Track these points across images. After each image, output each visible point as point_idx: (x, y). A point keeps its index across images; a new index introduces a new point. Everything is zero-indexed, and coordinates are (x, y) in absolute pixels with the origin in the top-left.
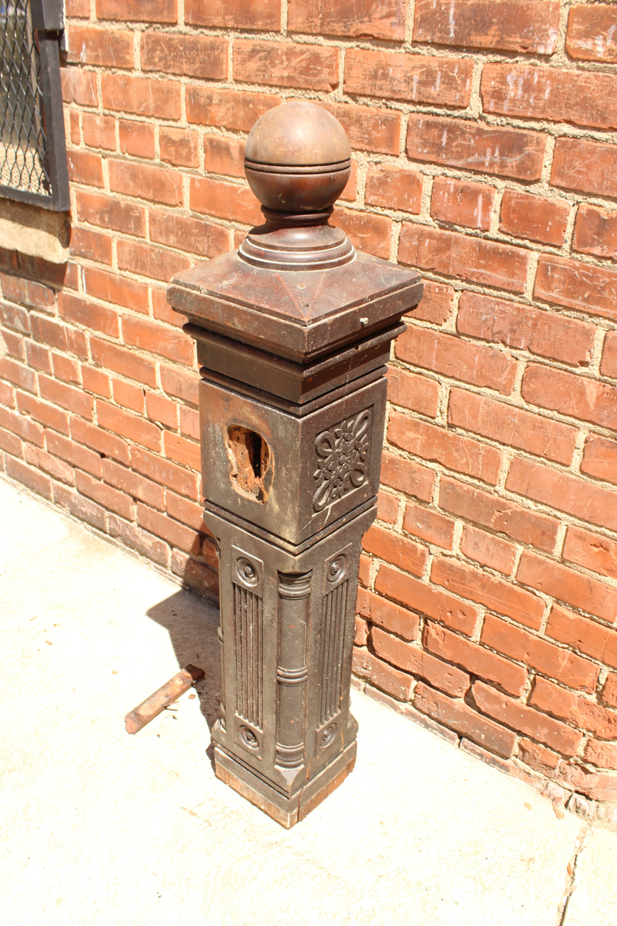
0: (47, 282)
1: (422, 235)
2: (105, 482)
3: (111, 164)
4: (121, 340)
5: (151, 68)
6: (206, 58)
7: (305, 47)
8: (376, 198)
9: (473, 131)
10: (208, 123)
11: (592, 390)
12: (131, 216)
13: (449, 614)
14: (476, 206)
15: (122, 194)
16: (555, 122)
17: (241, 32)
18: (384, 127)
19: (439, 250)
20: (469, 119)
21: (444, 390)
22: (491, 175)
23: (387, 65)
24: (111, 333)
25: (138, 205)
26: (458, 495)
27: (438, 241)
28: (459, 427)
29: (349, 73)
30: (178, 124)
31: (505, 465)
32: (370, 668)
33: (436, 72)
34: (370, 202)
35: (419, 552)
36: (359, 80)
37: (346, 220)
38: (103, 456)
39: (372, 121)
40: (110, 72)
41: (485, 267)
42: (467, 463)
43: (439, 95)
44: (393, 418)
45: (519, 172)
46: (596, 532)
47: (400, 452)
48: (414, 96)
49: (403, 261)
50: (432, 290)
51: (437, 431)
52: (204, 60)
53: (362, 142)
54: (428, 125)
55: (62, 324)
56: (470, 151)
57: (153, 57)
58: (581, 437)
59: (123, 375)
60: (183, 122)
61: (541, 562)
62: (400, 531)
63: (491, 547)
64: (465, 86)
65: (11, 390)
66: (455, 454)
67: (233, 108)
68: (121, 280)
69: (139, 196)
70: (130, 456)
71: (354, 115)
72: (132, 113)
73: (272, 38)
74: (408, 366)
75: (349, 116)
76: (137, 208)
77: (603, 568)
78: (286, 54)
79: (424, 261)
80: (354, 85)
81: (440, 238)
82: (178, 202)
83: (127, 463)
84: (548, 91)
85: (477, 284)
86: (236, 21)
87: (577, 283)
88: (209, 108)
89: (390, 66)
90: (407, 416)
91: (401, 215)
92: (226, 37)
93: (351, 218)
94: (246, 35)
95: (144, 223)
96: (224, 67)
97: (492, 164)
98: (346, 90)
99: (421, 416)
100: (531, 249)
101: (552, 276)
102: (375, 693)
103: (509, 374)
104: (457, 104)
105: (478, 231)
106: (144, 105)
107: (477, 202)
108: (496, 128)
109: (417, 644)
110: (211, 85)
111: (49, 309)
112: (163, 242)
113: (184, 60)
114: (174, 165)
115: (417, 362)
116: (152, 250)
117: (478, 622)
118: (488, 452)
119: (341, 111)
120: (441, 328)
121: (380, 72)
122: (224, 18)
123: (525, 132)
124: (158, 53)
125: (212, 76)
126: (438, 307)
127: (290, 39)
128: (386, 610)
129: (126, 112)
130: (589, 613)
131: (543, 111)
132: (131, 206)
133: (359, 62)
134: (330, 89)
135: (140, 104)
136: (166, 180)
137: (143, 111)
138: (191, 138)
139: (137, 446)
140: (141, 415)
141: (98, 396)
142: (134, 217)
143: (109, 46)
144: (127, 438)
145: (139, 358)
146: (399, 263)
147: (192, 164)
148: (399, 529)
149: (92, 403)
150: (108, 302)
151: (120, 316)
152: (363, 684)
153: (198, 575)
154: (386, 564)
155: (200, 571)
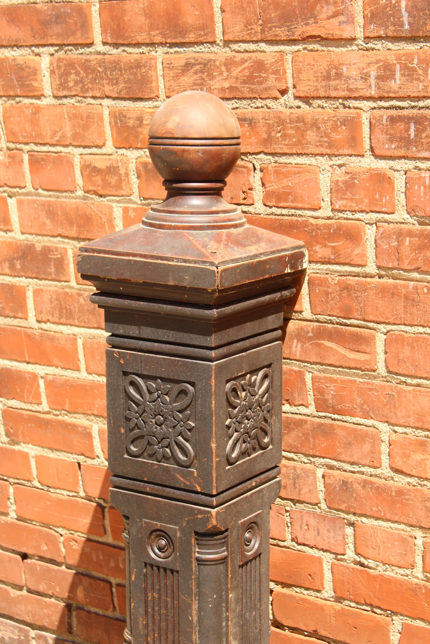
1: (400, 235)
2: (29, 591)
3: (20, 203)
4: (45, 406)
5: (65, 93)
6: (131, 77)
7: (246, 55)
8: (344, 202)
10: (139, 146)
12: (49, 258)
15: (37, 235)
17: (170, 47)
18: (344, 128)
19: (421, 248)
23: (340, 64)
24: (30, 400)
25: (58, 246)
27: (419, 237)
29: (299, 77)
30: (103, 151)
33: (394, 65)
34: (337, 207)
36: (310, 83)
37: (313, 230)
38: (25, 556)
39: (330, 123)
40: (13, 102)
43: (400, 88)
44: (394, 441)
47: (409, 479)
48: (373, 92)
49: (383, 265)
50: (419, 291)
52: (129, 79)
53: (322, 146)
54: (392, 120)
57: (66, 82)
59: (49, 448)
60: (109, 147)
62: (421, 576)
64: (427, 75)
68: (42, 335)
69: (60, 235)
70: (63, 550)
71: (309, 119)
72: (44, 144)
73: (207, 50)
74: (403, 379)
75: (303, 121)
76: (57, 249)
78: (225, 64)
79: (406, 262)
80: (306, 89)
81: (423, 234)
83: (60, 560)
86: (164, 36)
88: (139, 130)
89: (343, 64)
90: (410, 436)
91: (374, 216)
92: (153, 53)
93: (318, 227)
94: (177, 49)
95: (68, 264)
96: (154, 84)
98: (297, 94)
104: (422, 94)
106: (59, 134)
110: (139, 104)
113: (105, 82)
114: (101, 196)
115: (413, 372)
116: (80, 295)
119: (294, 117)
121: (333, 72)
122: (149, 34)
124: (73, 76)
125: (140, 96)
127: (227, 49)
129: (36, 144)
132: (49, 247)
133: (309, 64)
134: (279, 95)
135: (54, 133)
136: (93, 213)
137: (58, 141)
138: (120, 164)
139: (72, 534)
140: (75, 494)
141: (16, 481)
142: (54, 259)
143: (11, 75)
144: (58, 527)
145: (70, 424)
146: (379, 267)
147: (124, 193)
148: (418, 571)
149: (7, 491)
150: (25, 364)
151: (42, 377)
154: (409, 621)
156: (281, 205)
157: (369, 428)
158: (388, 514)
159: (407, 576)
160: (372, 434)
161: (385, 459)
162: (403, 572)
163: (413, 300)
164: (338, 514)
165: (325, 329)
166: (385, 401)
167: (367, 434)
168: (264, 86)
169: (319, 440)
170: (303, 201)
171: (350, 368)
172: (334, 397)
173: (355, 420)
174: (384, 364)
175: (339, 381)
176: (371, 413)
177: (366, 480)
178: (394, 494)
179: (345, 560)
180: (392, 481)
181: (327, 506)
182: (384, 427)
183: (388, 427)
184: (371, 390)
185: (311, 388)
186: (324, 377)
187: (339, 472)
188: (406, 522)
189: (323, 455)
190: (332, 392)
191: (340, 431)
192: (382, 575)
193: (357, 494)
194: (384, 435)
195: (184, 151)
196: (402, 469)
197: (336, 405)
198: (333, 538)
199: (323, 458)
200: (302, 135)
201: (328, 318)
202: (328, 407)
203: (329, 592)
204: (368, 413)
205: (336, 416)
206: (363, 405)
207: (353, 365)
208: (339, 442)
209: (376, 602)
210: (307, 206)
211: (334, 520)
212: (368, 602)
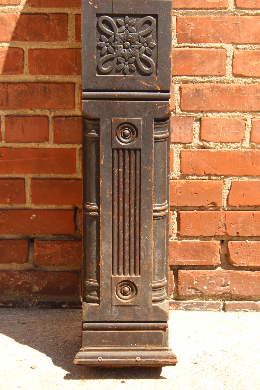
32: (229, 283)
44: (236, 55)
47: (246, 80)
62: (248, 146)
74: (246, 11)
90: (248, 50)
102: (236, 304)
115: (254, 6)
128: (240, 220)
148: (246, 144)
152: (222, 303)
153: (26, 283)
154: (237, 179)
155: (28, 278)
157: (218, 49)
158: (228, 107)
159: (237, 148)
160: (221, 53)
161: (229, 69)
162: (235, 146)
164: (189, 114)
166: (232, 28)
167: (217, 54)
169: (179, 64)
171: (207, 9)
172: (193, 31)
173: (208, 45)
174: (233, 3)
175: (198, 19)
176: (221, 39)
177: (214, 86)
178: (234, 92)
179: (191, 146)
180: (232, 84)
181: (182, 110)
182: (230, 47)
183: (232, 46)
184: (222, 22)
185: (175, 27)
186: (187, 18)
187: (192, 84)
188: (241, 109)
189: (181, 74)
190: (192, 28)
191: (196, 54)
192: (220, 151)
193: (206, 97)
194: (230, 52)
196: (241, 73)
197: (193, 37)
198: (184, 132)
199: (180, 76)
202: (187, 39)
203: (176, 172)
204: (218, 38)
205: (193, 45)
206: (215, 33)
207: (210, 6)
208: (195, 62)
209: (214, 171)
211: (185, 120)
212: (207, 173)
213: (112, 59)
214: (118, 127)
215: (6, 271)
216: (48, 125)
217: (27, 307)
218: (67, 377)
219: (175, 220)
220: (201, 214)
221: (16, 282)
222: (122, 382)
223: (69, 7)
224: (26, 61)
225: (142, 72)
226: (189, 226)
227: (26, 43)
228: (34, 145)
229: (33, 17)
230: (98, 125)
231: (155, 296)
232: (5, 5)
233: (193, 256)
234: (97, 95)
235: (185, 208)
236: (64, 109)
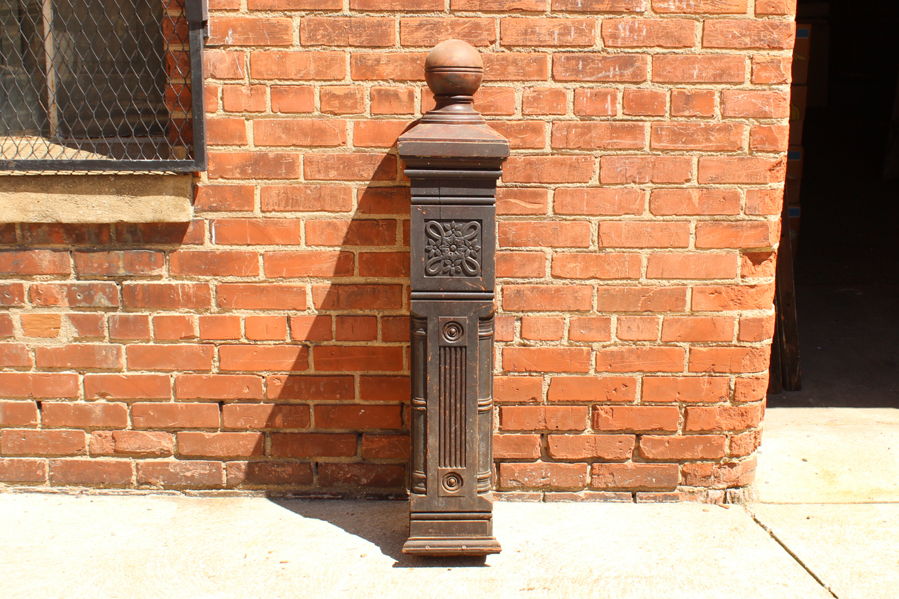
0: (153, 247)
1: (569, 128)
2: (225, 430)
3: (257, 124)
4: (261, 277)
5: (312, 43)
6: (373, 32)
7: (466, 20)
8: (532, 109)
9: (600, 58)
10: (374, 78)
11: (695, 195)
12: (281, 164)
13: (614, 392)
14: (607, 102)
15: (270, 146)
16: (651, 47)
17: (406, 13)
18: (535, 64)
19: (582, 134)
20: (596, 52)
21: (594, 225)
22: (613, 82)
23: (534, 26)
24: (247, 274)
25: (290, 153)
26: (613, 296)
27: (581, 129)
28: (608, 247)
29: (504, 33)
30: (343, 82)
31: (645, 262)
32: (549, 475)
33: (570, 27)
34: (527, 113)
35: (585, 352)
36: (513, 37)
37: (508, 128)
39: (525, 62)
40: (261, 50)
41: (617, 138)
42: (617, 270)
43: (574, 40)
44: (555, 258)
45: (633, 78)
46: (711, 284)
47: (564, 281)
48: (556, 43)
49: (556, 147)
50: (579, 161)
51: (592, 256)
52: (371, 34)
53: (518, 75)
54: (568, 59)
55: (174, 282)
56: (599, 70)
57: (315, 35)
58: (692, 226)
59: (261, 310)
60: (348, 80)
61: (677, 321)
62: (566, 344)
63: (640, 325)
64: (591, 33)
65: (76, 378)
66: (607, 267)
67: (400, 65)
68: (265, 222)
69: (294, 145)
70: (264, 389)
71: (510, 59)
72: (288, 80)
73: (436, 15)
74: (564, 217)
75: (506, 60)
76: (289, 155)
77: (720, 306)
78: (450, 25)
79: (572, 144)
80: (510, 40)
81: (583, 127)
82: (341, 143)
84: (645, 31)
85: (612, 150)
86: (403, 6)
87: (676, 135)
89: (537, 26)
90: (566, 253)
91: (552, 117)
92: (392, 17)
94: (412, 14)
95: (298, 166)
96: (392, 37)
97: (614, 76)
98: (502, 44)
99: (577, 249)
100: (645, 121)
101: (661, 134)
102: (555, 495)
103: (640, 201)
104: (587, 44)
105: (609, 117)
106: (304, 72)
107: (607, 100)
108: (614, 55)
109: (588, 432)
110: (377, 51)
111: (155, 273)
112: (321, 178)
113: (350, 35)
114: (336, 115)
115: (572, 212)
116: (306, 188)
117: (637, 387)
118: (632, 257)
119: (499, 58)
120: (587, 185)
121: (529, 30)
122: (391, 4)
123: (633, 55)
124: (321, 32)
125: (379, 45)
126: (585, 171)
127: (452, 15)
128: (560, 414)
129: (279, 80)
130: (715, 342)
131: (643, 42)
132: (281, 155)
133: (512, 26)
134: (489, 45)
135: (300, 71)
136: (327, 127)
137: (301, 77)
138: (357, 91)
139: (275, 374)
140: (282, 342)
141: (223, 342)
142: (286, 163)
143: (263, 30)
144: (262, 371)
145: (286, 287)
146: (552, 149)
147: (358, 111)
148: (565, 342)
149: (213, 351)
150: (245, 246)
151: (261, 255)
152: (542, 494)
153: (355, 476)
154: (556, 375)
155: (356, 471)
156: (485, 113)
157: (538, 252)
158: (548, 307)
159: (556, 346)
160: (540, 256)
161: (548, 270)
162: (554, 344)
163: (575, 167)
164: (510, 314)
165: (512, 191)
166: (551, 233)
167: (537, 256)
168: (479, 38)
169: (502, 266)
170: (502, 110)
171: (528, 215)
172: (514, 235)
173: (528, 248)
174: (552, 209)
175: (519, 224)
176: (540, 243)
177: (534, 287)
178: (553, 293)
179: (513, 344)
180: (551, 285)
181: (504, 310)
182: (549, 251)
183: (551, 250)
184: (542, 227)
185: (498, 232)
186: (508, 223)
187: (513, 285)
188: (560, 309)
190: (513, 232)
191: (517, 257)
192: (540, 348)
193: (526, 298)
194: (549, 255)
195: (465, 75)
196: (560, 275)
197: (515, 241)
198: (506, 331)
199: (502, 277)
200: (505, 69)
201: (514, 184)
202: (509, 243)
203: (499, 369)
204: (538, 242)
205: (515, 248)
206: (535, 237)
207: (529, 213)
208: (516, 265)
209: (534, 368)
210: (504, 113)
211: (506, 319)
212: (528, 370)
213: (439, 261)
214: (445, 326)
215: (336, 465)
216: (377, 324)
217: (355, 499)
218: (395, 565)
219: (497, 415)
220: (522, 409)
221: (345, 474)
222: (449, 570)
223: (397, 213)
224: (357, 264)
225: (467, 274)
226: (511, 420)
227: (356, 247)
228: (363, 343)
229: (363, 222)
230: (426, 324)
231: (480, 487)
232: (338, 212)
233: (514, 449)
234: (425, 295)
235: (507, 404)
236: (392, 309)
